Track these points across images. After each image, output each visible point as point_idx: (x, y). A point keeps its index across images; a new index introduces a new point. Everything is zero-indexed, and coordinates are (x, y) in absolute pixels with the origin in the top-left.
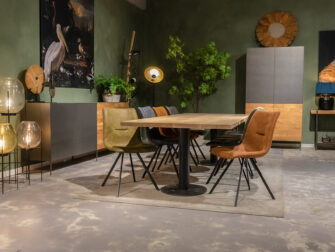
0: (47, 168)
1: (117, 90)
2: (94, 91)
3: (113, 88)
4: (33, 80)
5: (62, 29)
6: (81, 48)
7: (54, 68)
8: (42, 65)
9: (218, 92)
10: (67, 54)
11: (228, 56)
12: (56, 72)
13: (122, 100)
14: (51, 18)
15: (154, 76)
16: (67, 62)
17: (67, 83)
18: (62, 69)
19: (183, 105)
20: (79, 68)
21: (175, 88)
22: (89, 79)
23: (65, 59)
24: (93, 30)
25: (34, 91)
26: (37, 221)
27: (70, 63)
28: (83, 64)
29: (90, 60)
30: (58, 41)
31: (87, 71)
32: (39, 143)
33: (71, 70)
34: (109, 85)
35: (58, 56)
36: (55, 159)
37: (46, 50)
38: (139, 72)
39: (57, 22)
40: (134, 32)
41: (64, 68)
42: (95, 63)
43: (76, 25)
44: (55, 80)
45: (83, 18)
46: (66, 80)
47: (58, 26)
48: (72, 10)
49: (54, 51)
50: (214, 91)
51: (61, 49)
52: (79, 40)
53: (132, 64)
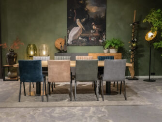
4: (59, 44)
5: (80, 21)
7: (75, 38)
12: (76, 40)
14: (73, 18)
16: (84, 35)
17: (84, 44)
18: (80, 38)
20: (94, 36)
22: (101, 41)
27: (86, 35)
30: (78, 26)
31: (100, 37)
33: (87, 38)
37: (70, 31)
39: (76, 19)
40: (135, 11)
41: (82, 37)
43: (90, 17)
44: (75, 43)
45: (95, 13)
46: (82, 43)
47: (78, 20)
48: (88, 10)
49: (74, 31)
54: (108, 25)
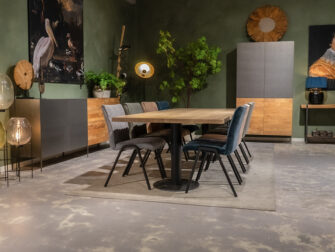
0: (37, 165)
1: (108, 85)
2: (84, 86)
3: (104, 84)
4: (23, 76)
5: (51, 24)
6: (70, 43)
7: (43, 64)
8: (31, 60)
9: (209, 87)
10: (56, 49)
11: (218, 50)
13: (113, 95)
14: (39, 12)
15: (144, 71)
16: (56, 58)
17: (57, 78)
18: (51, 65)
19: (174, 100)
20: (68, 63)
21: (166, 83)
22: (79, 74)
23: (54, 54)
24: (82, 24)
25: (23, 86)
26: (29, 218)
27: (59, 58)
28: (72, 60)
29: (79, 55)
31: (77, 66)
32: (28, 140)
33: (61, 66)
34: (99, 80)
35: (47, 51)
36: (46, 155)
37: (35, 45)
38: (129, 66)
39: (45, 17)
40: (124, 27)
41: (54, 63)
42: (85, 59)
44: (45, 76)
45: (72, 13)
46: (55, 75)
47: (47, 21)
49: (43, 46)
50: (205, 86)
51: (50, 44)
52: (68, 35)
53: (122, 59)
54: (85, 44)
